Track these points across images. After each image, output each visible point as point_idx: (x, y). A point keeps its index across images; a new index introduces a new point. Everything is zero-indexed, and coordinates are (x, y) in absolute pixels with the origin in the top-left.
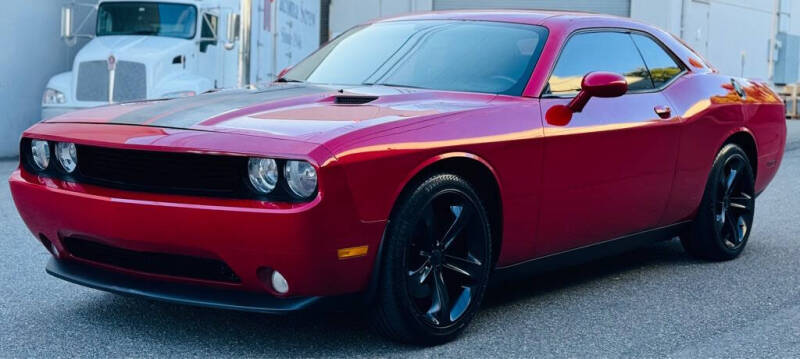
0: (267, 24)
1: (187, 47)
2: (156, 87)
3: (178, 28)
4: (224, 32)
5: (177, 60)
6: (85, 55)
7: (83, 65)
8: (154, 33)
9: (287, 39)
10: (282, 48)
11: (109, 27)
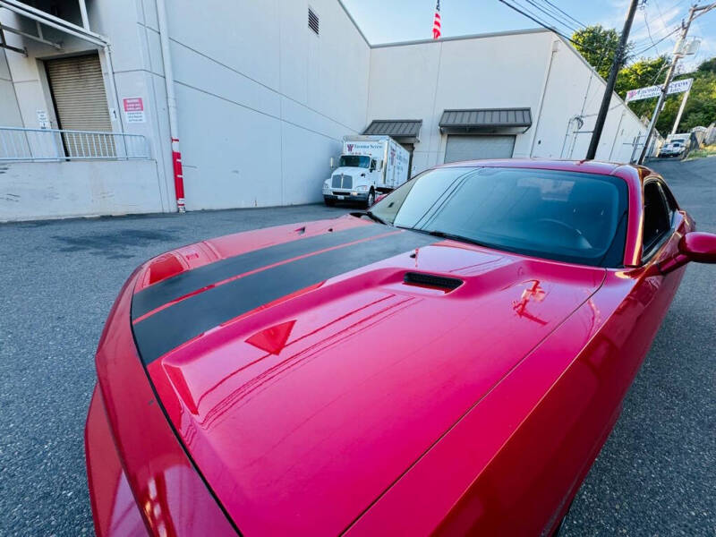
0: (392, 164)
1: (366, 171)
2: (355, 183)
3: (364, 164)
4: (378, 165)
5: (362, 175)
6: (335, 173)
7: (335, 177)
8: (357, 166)
9: (398, 168)
10: (397, 171)
11: (344, 163)
